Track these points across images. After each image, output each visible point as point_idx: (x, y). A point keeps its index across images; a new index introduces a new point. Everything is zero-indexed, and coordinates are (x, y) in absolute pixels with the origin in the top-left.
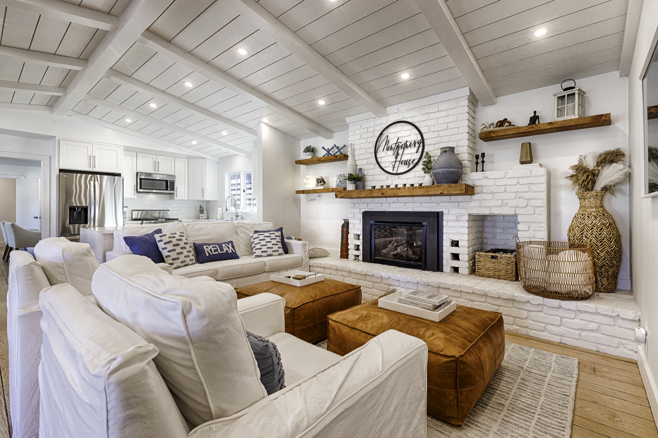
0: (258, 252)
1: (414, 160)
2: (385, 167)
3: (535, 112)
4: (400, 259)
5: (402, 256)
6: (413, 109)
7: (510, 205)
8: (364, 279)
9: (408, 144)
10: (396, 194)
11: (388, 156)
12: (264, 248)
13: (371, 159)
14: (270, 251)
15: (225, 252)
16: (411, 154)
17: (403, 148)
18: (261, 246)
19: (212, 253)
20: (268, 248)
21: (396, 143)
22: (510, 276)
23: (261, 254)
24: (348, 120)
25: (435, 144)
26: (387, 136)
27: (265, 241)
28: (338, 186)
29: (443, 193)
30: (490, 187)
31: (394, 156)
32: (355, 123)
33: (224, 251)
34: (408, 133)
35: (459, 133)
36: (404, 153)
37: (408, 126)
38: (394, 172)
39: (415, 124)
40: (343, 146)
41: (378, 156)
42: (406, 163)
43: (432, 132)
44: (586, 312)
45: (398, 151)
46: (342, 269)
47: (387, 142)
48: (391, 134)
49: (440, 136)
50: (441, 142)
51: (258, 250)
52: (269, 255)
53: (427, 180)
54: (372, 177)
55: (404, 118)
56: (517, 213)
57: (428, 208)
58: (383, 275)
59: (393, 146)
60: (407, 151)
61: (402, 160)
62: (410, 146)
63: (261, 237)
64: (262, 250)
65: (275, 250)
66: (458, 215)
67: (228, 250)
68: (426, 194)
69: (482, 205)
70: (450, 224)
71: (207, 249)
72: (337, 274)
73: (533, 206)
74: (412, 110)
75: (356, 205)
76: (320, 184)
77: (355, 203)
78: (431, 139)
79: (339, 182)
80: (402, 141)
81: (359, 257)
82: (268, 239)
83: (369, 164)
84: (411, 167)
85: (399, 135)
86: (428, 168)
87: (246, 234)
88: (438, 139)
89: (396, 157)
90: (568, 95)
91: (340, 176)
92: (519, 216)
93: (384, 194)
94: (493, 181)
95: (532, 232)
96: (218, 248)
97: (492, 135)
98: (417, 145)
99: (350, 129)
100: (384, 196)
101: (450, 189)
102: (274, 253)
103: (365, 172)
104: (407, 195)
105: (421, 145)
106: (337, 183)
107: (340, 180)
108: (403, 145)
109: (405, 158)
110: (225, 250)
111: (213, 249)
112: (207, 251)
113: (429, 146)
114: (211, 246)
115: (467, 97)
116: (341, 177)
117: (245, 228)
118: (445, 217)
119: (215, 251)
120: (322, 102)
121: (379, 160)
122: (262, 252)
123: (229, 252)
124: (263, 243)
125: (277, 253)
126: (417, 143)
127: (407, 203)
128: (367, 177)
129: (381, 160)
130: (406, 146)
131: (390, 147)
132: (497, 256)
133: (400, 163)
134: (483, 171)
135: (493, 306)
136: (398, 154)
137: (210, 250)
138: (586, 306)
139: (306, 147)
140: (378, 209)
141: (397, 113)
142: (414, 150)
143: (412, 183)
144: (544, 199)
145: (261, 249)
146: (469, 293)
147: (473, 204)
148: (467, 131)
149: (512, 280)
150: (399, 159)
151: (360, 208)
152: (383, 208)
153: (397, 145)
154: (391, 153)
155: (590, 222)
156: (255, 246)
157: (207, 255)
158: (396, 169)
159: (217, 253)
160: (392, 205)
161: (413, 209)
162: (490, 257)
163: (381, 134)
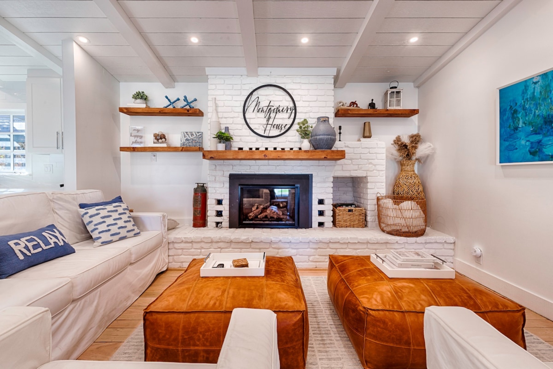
0: (106, 237)
1: (286, 125)
2: (254, 129)
3: (372, 100)
4: (271, 221)
5: (273, 218)
6: (285, 76)
7: (363, 169)
8: (249, 247)
9: (281, 109)
10: (281, 157)
11: (258, 118)
12: (114, 229)
13: (238, 119)
14: (123, 232)
15: (53, 245)
16: (283, 119)
17: (275, 112)
18: (108, 226)
19: (30, 252)
20: (119, 228)
21: (268, 106)
22: (362, 224)
23: (110, 238)
24: (208, 70)
25: (306, 113)
26: (258, 97)
27: (112, 218)
28: (184, 145)
29: (326, 158)
30: (350, 154)
31: (266, 120)
32: (217, 76)
33: (51, 244)
34: (280, 98)
35: (327, 106)
36: (276, 117)
37: (280, 92)
38: (265, 135)
39: (288, 91)
40: (193, 99)
41: (247, 116)
42: (278, 127)
43: (304, 101)
44: (430, 243)
45: (270, 114)
46: (220, 240)
47: (258, 103)
48: (262, 96)
49: (311, 106)
50: (311, 112)
51: (104, 233)
52: (122, 239)
53: (306, 145)
54: (239, 138)
55: (276, 83)
56: (368, 175)
57: (299, 171)
58: (273, 239)
59: (265, 109)
60: (279, 115)
61: (274, 123)
62: (282, 110)
63: (103, 213)
64: (112, 232)
65: (130, 229)
66: (325, 177)
67: (57, 241)
68: (311, 158)
69: (344, 169)
70: (319, 185)
71: (19, 247)
72: (211, 247)
73: (378, 170)
74: (283, 76)
75: (218, 167)
76: (160, 141)
77: (216, 164)
78: (302, 108)
79: (184, 141)
80: (275, 105)
81: (222, 223)
82: (115, 215)
83: (235, 124)
84: (282, 131)
85: (271, 98)
86: (305, 133)
87: (68, 210)
88: (309, 109)
89: (268, 120)
90: (396, 92)
91: (185, 134)
92: (369, 178)
93: (266, 156)
94: (352, 149)
95: (377, 189)
96: (39, 241)
97: (349, 112)
98: (289, 111)
99: (210, 81)
100: (266, 158)
101: (332, 154)
102: (129, 235)
103: (231, 132)
104: (292, 158)
105: (294, 111)
106: (182, 142)
107: (186, 138)
108: (276, 109)
109: (277, 122)
110: (51, 242)
111: (30, 245)
112: (20, 250)
113: (300, 114)
114: (23, 239)
115: (333, 77)
116: (188, 135)
117: (66, 201)
118: (314, 179)
119: (35, 247)
120: (194, 40)
121: (248, 120)
122: (112, 235)
123: (60, 245)
124: (109, 221)
125: (132, 234)
126: (289, 109)
127: (277, 166)
128: (234, 138)
129: (250, 120)
130: (278, 111)
131: (261, 109)
132: (352, 210)
133: (272, 126)
134: (340, 141)
135: (372, 250)
136: (269, 118)
137: (24, 248)
138: (430, 239)
139: (137, 92)
140: (246, 171)
141: (268, 75)
142: (285, 115)
143: (291, 147)
144: (384, 165)
145: (109, 230)
146: (355, 243)
147: (337, 167)
148: (333, 106)
149: (363, 227)
150: (270, 122)
151: (223, 171)
152: (253, 171)
153: (269, 108)
154: (262, 115)
155: (413, 181)
156: (96, 227)
157: (21, 257)
158: (267, 132)
159: (40, 250)
160: (262, 167)
161: (284, 172)
162: (348, 210)
163: (251, 94)
